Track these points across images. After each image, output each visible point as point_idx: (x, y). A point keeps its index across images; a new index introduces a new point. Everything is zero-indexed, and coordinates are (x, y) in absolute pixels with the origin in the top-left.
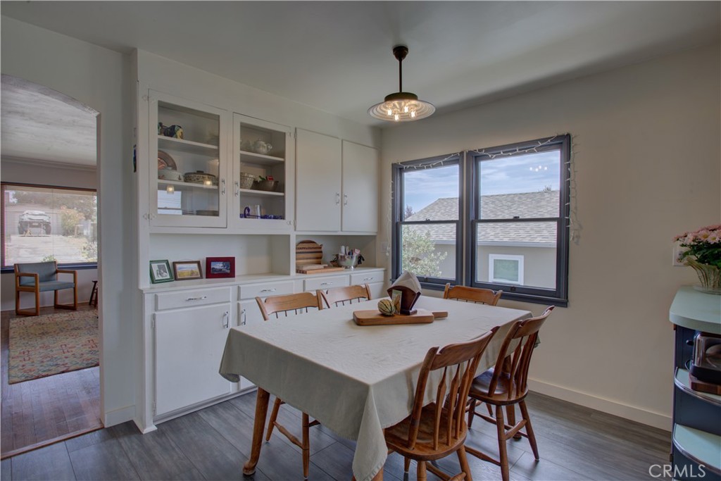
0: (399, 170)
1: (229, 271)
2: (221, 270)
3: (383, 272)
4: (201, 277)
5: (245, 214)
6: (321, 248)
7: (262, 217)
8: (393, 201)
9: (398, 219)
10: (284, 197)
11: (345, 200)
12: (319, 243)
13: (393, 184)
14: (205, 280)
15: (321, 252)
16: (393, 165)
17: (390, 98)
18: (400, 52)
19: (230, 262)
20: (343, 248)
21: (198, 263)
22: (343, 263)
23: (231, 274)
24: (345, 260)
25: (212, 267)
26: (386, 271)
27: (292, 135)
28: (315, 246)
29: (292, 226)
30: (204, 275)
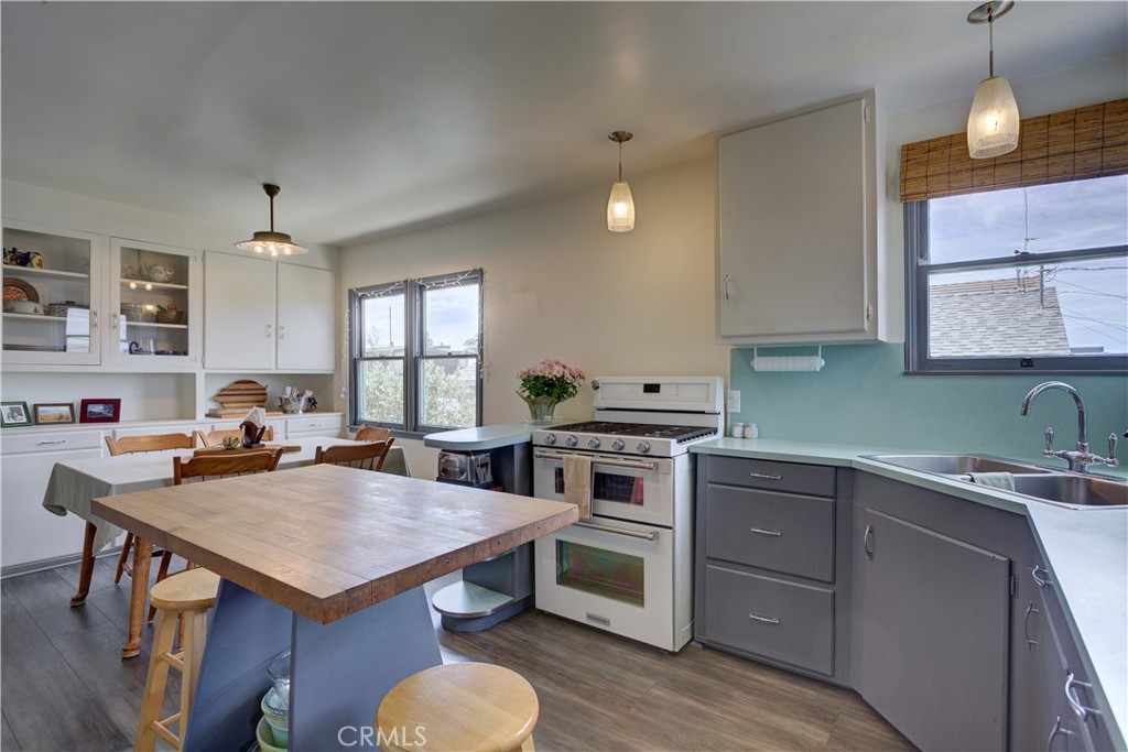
0: (356, 297)
1: (111, 415)
2: (100, 413)
3: (339, 418)
4: (73, 422)
5: (135, 349)
6: (264, 389)
7: (157, 353)
8: (350, 333)
9: (356, 354)
10: (186, 330)
11: (281, 332)
12: (263, 383)
13: (350, 314)
14: (78, 424)
15: (265, 394)
16: (350, 291)
17: (259, 236)
18: (271, 190)
19: (115, 404)
20: (289, 389)
21: (71, 405)
22: (288, 408)
23: (115, 418)
24: (290, 403)
25: (89, 410)
26: (344, 416)
27: (200, 259)
28: (257, 387)
29: (200, 364)
30: (78, 419)
